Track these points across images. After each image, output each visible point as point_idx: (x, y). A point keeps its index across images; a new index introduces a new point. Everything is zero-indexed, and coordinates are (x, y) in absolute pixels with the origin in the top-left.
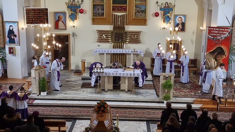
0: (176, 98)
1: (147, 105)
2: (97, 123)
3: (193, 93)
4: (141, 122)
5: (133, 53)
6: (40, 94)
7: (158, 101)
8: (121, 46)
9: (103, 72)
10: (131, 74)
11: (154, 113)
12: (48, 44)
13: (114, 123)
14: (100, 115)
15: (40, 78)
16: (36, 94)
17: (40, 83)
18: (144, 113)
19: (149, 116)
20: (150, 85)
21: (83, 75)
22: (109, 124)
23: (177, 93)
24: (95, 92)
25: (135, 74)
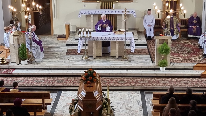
0: (174, 64)
1: (141, 73)
2: (85, 94)
3: (194, 58)
4: (134, 92)
5: (124, 13)
6: (20, 63)
7: (154, 68)
8: (109, 6)
9: (90, 37)
10: (122, 38)
11: (149, 82)
12: (27, 6)
13: (104, 93)
14: (88, 85)
15: (19, 45)
16: (15, 63)
17: (20, 51)
18: (137, 82)
19: (144, 85)
20: (144, 50)
21: (68, 40)
22: (99, 95)
23: (175, 58)
24: (82, 59)
25: (126, 38)
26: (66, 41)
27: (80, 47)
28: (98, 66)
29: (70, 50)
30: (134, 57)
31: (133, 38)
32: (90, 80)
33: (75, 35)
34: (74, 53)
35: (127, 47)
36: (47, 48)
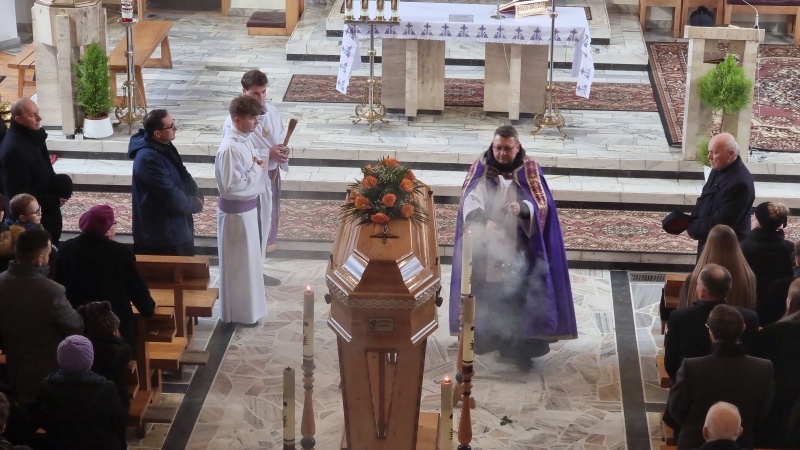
0: (764, 154)
1: (618, 189)
2: (362, 269)
6: (79, 129)
9: (395, 22)
10: (537, 31)
14: (377, 229)
15: (76, 48)
16: (60, 128)
17: (80, 75)
18: (600, 229)
19: (627, 243)
20: (635, 90)
21: (296, 35)
22: (422, 274)
23: (771, 128)
24: (356, 119)
25: (557, 32)
26: (286, 41)
27: (348, 68)
28: (425, 155)
29: (303, 80)
30: (589, 118)
31: (587, 32)
32: (388, 210)
33: (326, 14)
34: (319, 95)
35: (560, 76)
36: (202, 68)
